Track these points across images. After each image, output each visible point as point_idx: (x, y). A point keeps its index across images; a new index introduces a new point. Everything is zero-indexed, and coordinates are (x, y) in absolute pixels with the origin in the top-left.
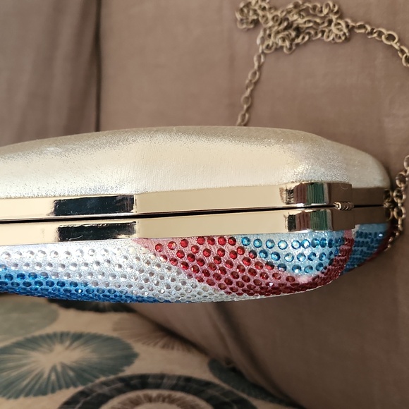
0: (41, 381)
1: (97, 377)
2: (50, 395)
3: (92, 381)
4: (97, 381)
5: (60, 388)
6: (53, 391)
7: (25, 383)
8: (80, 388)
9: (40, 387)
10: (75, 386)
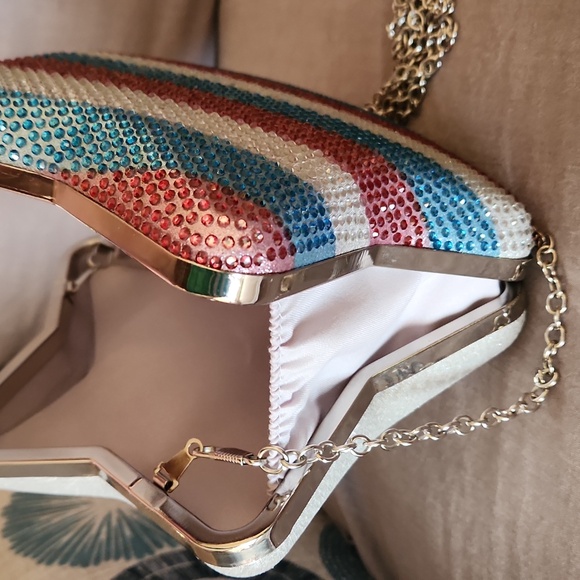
0: (85, 540)
1: (160, 546)
2: (91, 568)
3: (151, 552)
4: (159, 552)
5: (108, 558)
6: (97, 561)
7: (65, 539)
8: (133, 562)
9: (82, 550)
10: (128, 558)
